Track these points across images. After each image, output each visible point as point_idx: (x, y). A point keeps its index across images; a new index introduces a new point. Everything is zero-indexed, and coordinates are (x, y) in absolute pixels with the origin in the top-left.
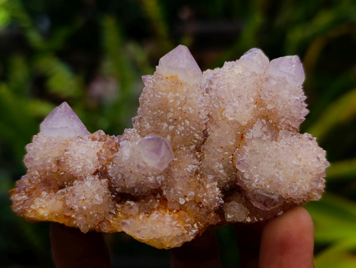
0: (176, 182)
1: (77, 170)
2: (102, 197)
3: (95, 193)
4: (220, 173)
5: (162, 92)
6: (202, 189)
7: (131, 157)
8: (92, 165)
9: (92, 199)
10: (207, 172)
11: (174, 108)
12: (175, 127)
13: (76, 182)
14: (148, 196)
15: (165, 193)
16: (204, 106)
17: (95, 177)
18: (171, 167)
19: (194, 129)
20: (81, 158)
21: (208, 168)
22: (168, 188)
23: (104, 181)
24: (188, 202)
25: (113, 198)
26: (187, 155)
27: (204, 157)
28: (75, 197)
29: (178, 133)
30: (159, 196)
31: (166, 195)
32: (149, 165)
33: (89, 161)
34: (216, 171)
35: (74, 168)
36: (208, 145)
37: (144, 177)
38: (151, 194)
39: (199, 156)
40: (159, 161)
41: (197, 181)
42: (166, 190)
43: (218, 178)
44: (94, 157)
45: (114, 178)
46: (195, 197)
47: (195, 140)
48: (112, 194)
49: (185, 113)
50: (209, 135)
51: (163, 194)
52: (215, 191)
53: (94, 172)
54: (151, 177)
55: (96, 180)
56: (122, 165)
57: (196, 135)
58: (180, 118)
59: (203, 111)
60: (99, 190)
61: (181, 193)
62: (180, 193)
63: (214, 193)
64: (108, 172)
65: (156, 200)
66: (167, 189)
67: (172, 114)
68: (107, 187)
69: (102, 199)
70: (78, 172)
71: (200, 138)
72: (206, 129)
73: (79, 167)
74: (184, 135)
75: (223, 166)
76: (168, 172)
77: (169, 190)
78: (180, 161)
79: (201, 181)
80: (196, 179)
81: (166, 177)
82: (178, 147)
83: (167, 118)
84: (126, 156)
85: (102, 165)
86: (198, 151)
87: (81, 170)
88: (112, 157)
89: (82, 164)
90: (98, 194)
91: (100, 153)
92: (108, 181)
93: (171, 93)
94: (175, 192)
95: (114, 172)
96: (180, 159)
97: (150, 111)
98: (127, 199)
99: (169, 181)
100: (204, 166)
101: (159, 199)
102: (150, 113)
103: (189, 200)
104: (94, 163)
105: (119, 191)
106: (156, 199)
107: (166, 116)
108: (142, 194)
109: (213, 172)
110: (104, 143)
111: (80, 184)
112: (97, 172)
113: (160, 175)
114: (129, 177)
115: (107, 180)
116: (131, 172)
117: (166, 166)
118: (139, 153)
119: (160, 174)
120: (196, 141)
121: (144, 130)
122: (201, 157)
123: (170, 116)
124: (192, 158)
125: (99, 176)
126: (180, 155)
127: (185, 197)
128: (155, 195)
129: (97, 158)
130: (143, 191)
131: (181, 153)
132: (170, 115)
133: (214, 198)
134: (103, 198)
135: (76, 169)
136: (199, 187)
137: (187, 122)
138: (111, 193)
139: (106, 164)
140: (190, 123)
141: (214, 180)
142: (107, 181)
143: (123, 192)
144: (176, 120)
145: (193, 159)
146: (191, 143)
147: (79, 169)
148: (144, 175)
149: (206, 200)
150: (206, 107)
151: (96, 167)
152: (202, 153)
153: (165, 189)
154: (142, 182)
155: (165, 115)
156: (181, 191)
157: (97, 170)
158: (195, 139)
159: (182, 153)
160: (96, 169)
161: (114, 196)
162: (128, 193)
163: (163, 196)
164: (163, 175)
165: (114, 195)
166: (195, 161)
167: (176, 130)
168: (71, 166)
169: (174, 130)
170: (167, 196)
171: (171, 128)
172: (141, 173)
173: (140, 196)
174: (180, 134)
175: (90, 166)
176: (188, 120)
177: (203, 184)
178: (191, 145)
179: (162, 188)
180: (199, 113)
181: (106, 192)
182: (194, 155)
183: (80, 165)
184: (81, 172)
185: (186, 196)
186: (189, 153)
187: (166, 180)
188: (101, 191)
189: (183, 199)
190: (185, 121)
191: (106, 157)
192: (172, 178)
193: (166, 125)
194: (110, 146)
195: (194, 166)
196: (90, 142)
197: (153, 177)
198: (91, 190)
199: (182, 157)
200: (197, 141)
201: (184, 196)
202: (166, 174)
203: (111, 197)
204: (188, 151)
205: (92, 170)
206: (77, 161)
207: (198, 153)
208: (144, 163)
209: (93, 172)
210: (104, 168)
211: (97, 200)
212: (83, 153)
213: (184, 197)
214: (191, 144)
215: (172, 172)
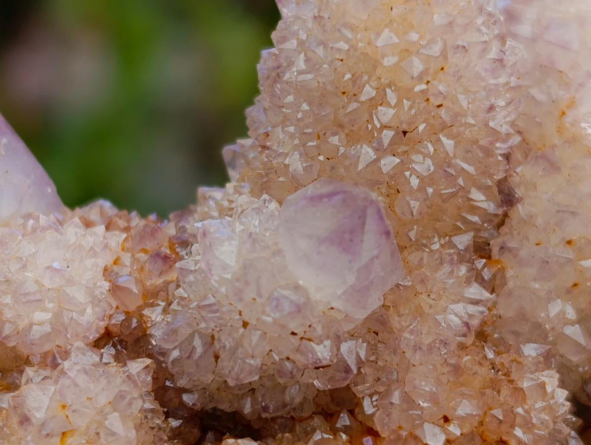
0: (409, 367)
1: (35, 327)
2: (131, 424)
3: (107, 409)
4: (568, 337)
5: (353, 29)
6: (505, 391)
7: (245, 267)
8: (89, 310)
9: (98, 434)
10: (516, 334)
11: (397, 90)
12: (402, 161)
13: (29, 371)
14: (307, 419)
15: (368, 407)
16: (507, 83)
17: (102, 355)
18: (388, 310)
19: (471, 169)
20: (47, 283)
21: (522, 316)
22: (382, 389)
23: (137, 366)
24: (458, 438)
25: (172, 430)
26: (446, 268)
27: (504, 277)
28: (30, 429)
29: (415, 182)
30: (344, 420)
31: (373, 415)
32: (316, 296)
33: (80, 296)
34: (553, 329)
35: (22, 324)
36: (519, 234)
37: (295, 341)
38: (314, 413)
39: (487, 274)
40: (351, 279)
41: (488, 363)
42: (371, 396)
43: (557, 358)
44: (95, 284)
45: (175, 354)
46: (481, 423)
47: (474, 214)
48: (167, 415)
49: (440, 106)
50: (519, 200)
51: (363, 412)
52: (552, 402)
53: (97, 336)
54: (320, 342)
55: (106, 364)
56: (211, 300)
57: (477, 196)
58: (421, 127)
59: (502, 103)
60: (121, 396)
61: (428, 407)
62: (425, 405)
63: (550, 409)
64: (151, 335)
65: (335, 434)
66: (376, 393)
67: (391, 112)
68: (150, 388)
69: (134, 432)
70: (37, 336)
71: (490, 207)
72: (506, 177)
73: (39, 316)
74: (434, 190)
75: (579, 311)
76: (376, 329)
77: (385, 395)
78: (419, 288)
79: (502, 364)
80: (481, 356)
81: (372, 349)
82: (412, 235)
83: (374, 126)
84: (225, 267)
85: (127, 313)
86: (482, 257)
87: (47, 328)
88: (159, 281)
89: (51, 305)
90: (116, 414)
91: (116, 268)
92: (154, 366)
93: (386, 33)
94: (409, 401)
95: (175, 332)
96: (422, 281)
97: (305, 107)
98: (224, 434)
99: (380, 363)
100: (507, 310)
101: (346, 429)
102: (304, 112)
103: (462, 434)
104: (95, 301)
105: (194, 404)
106: (335, 431)
107: (370, 121)
108: (279, 414)
109: (538, 333)
110: (124, 236)
111: (45, 378)
112: (105, 338)
113: (351, 340)
114: (238, 344)
115: (148, 361)
116: (245, 325)
117: (374, 303)
118: (278, 252)
119: (352, 336)
120: (475, 219)
121: (281, 179)
122: (494, 276)
123: (385, 120)
124: (464, 280)
125: (117, 350)
126: (420, 265)
127: (446, 419)
128: (330, 416)
129: (107, 285)
130: (287, 398)
131: (421, 259)
132: (386, 114)
133: (552, 426)
134: (138, 427)
135: (31, 325)
136: (494, 385)
137: (448, 143)
138: (164, 412)
139: (140, 308)
140: (456, 147)
141: (546, 360)
142: (147, 367)
143: (210, 406)
144: (405, 133)
145: (468, 282)
146: (459, 224)
147: (41, 324)
148: (293, 334)
149: (524, 433)
150: (513, 88)
151: (103, 320)
152: (498, 262)
153: (367, 392)
154: (288, 365)
155: (366, 117)
156: (433, 398)
157: (106, 328)
158: (474, 209)
159: (425, 261)
160: (103, 324)
161: (175, 423)
162: (229, 411)
163: (360, 417)
164: (361, 340)
165: (176, 417)
166: (475, 291)
167: (407, 174)
168: (9, 316)
169: (398, 172)
170: (376, 419)
171: (389, 163)
172: (283, 327)
173: (273, 419)
174: (422, 188)
175: (82, 312)
176: (449, 137)
177: (508, 374)
178: (457, 231)
179: (359, 390)
180: (491, 108)
181: (148, 406)
182: (469, 271)
183: (45, 310)
184: (47, 337)
185: (450, 418)
186: (451, 262)
187: (372, 358)
188: (130, 404)
189: (437, 430)
190: (439, 140)
191: (139, 282)
192: (395, 352)
193: (367, 153)
194: (150, 245)
195: (472, 309)
196: (77, 230)
197: (327, 343)
198: (89, 399)
199: (428, 274)
200: (479, 216)
201: (441, 416)
202: (371, 337)
203: (164, 425)
204: (450, 254)
205: (89, 329)
206: (35, 292)
207: (484, 261)
208: (297, 288)
209: (93, 336)
210: (135, 321)
211: (113, 434)
212: (56, 265)
213: (442, 421)
214: (459, 228)
215: (391, 331)
